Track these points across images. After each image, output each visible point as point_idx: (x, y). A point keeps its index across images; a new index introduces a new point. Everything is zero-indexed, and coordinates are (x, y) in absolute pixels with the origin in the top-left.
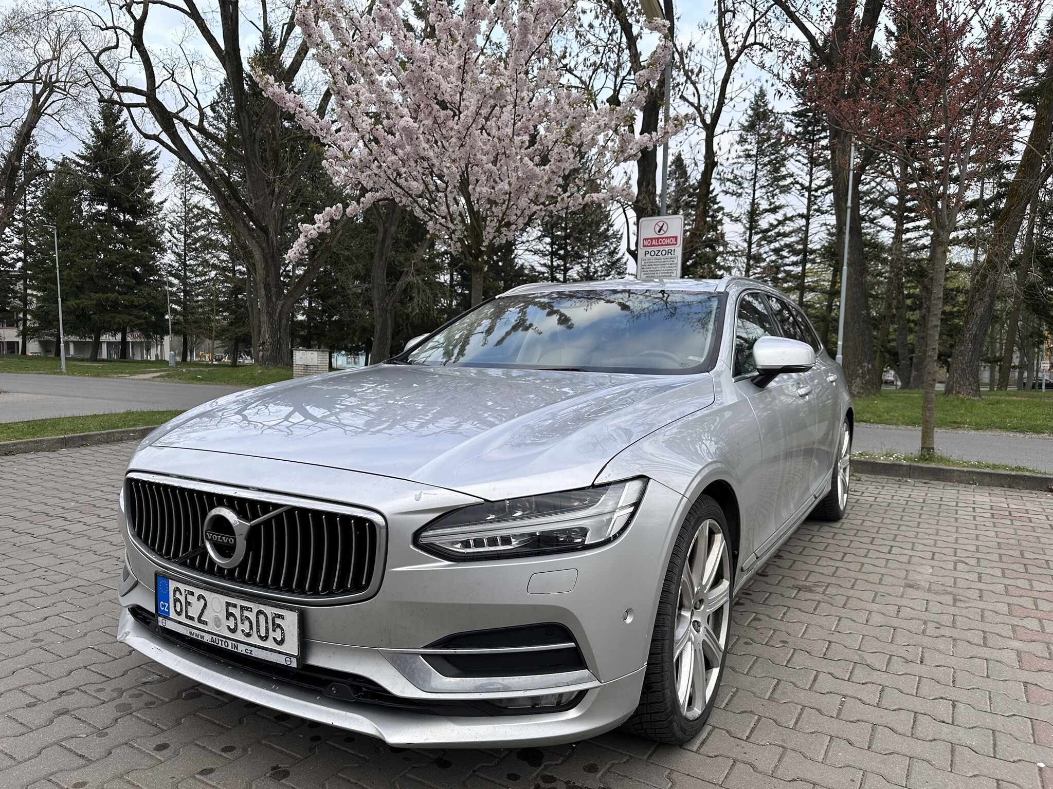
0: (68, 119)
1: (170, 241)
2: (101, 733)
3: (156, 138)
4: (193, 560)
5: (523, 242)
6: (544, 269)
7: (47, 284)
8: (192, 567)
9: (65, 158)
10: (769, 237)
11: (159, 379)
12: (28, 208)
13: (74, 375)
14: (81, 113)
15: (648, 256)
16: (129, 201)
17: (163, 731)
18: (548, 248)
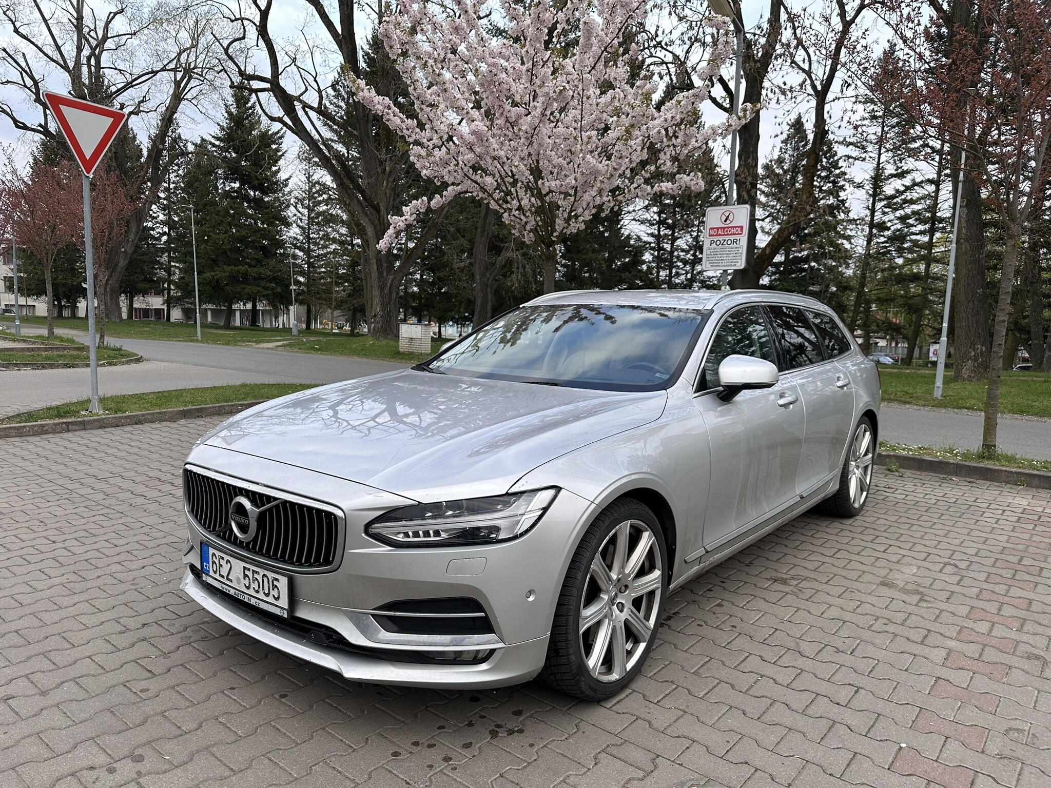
0: (205, 103)
1: (295, 215)
2: (165, 655)
3: (280, 120)
4: (225, 533)
5: (629, 212)
6: (651, 239)
7: (185, 258)
8: (223, 538)
9: (203, 140)
10: (895, 204)
11: (281, 349)
12: (172, 186)
13: (207, 342)
14: (216, 96)
15: (714, 245)
16: (258, 179)
17: (210, 658)
18: (656, 217)
